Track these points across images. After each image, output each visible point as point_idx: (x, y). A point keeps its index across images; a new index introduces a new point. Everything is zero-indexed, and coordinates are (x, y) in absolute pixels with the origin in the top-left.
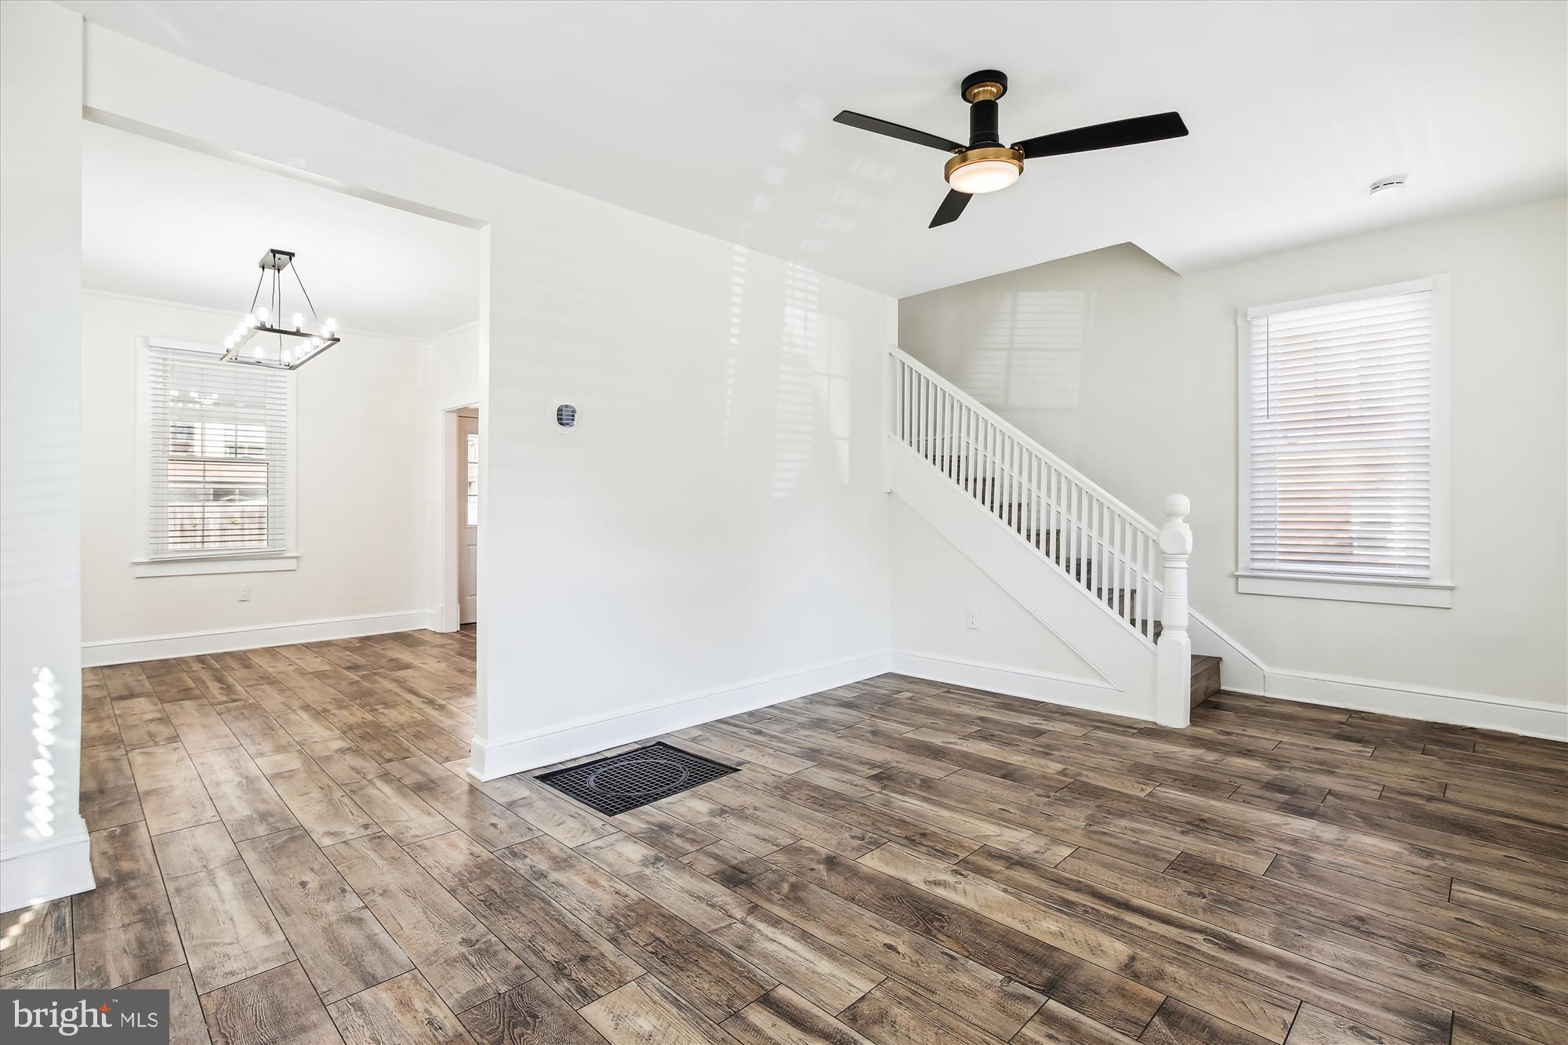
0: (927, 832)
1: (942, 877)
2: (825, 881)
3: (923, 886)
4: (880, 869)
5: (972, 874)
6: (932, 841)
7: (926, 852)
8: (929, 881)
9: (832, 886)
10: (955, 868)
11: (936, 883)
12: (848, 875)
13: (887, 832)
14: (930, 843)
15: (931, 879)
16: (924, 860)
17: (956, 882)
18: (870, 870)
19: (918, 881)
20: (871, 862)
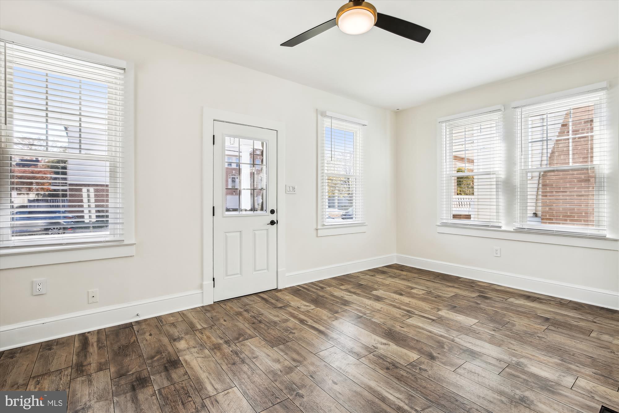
0: (385, 370)
1: (382, 346)
2: (431, 349)
3: (391, 343)
4: (409, 352)
5: (370, 347)
6: (384, 364)
7: (388, 358)
8: (388, 345)
9: (427, 346)
10: (376, 350)
11: (385, 344)
12: (422, 350)
13: (408, 372)
14: (385, 363)
15: (387, 346)
16: (389, 354)
17: (377, 344)
18: (413, 351)
19: (392, 345)
20: (414, 356)
